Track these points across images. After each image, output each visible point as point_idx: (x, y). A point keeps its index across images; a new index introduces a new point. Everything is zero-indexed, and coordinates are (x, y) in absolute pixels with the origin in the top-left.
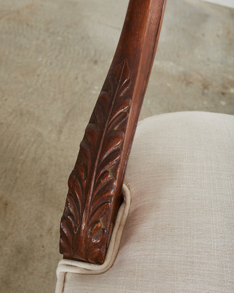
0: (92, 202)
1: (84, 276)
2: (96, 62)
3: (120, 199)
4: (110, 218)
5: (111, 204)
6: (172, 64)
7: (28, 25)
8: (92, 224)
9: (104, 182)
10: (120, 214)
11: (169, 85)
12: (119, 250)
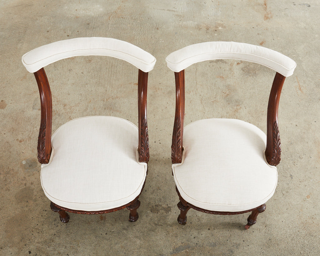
0: (177, 150)
1: (178, 166)
2: (158, 29)
3: (183, 149)
4: (181, 153)
5: (181, 150)
6: (191, 22)
7: (122, 18)
8: (177, 155)
9: (178, 146)
10: (183, 153)
11: (191, 32)
12: (184, 159)
